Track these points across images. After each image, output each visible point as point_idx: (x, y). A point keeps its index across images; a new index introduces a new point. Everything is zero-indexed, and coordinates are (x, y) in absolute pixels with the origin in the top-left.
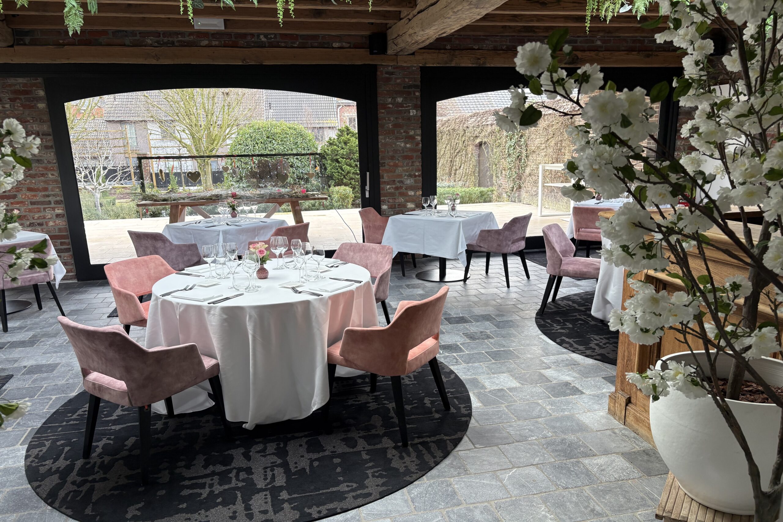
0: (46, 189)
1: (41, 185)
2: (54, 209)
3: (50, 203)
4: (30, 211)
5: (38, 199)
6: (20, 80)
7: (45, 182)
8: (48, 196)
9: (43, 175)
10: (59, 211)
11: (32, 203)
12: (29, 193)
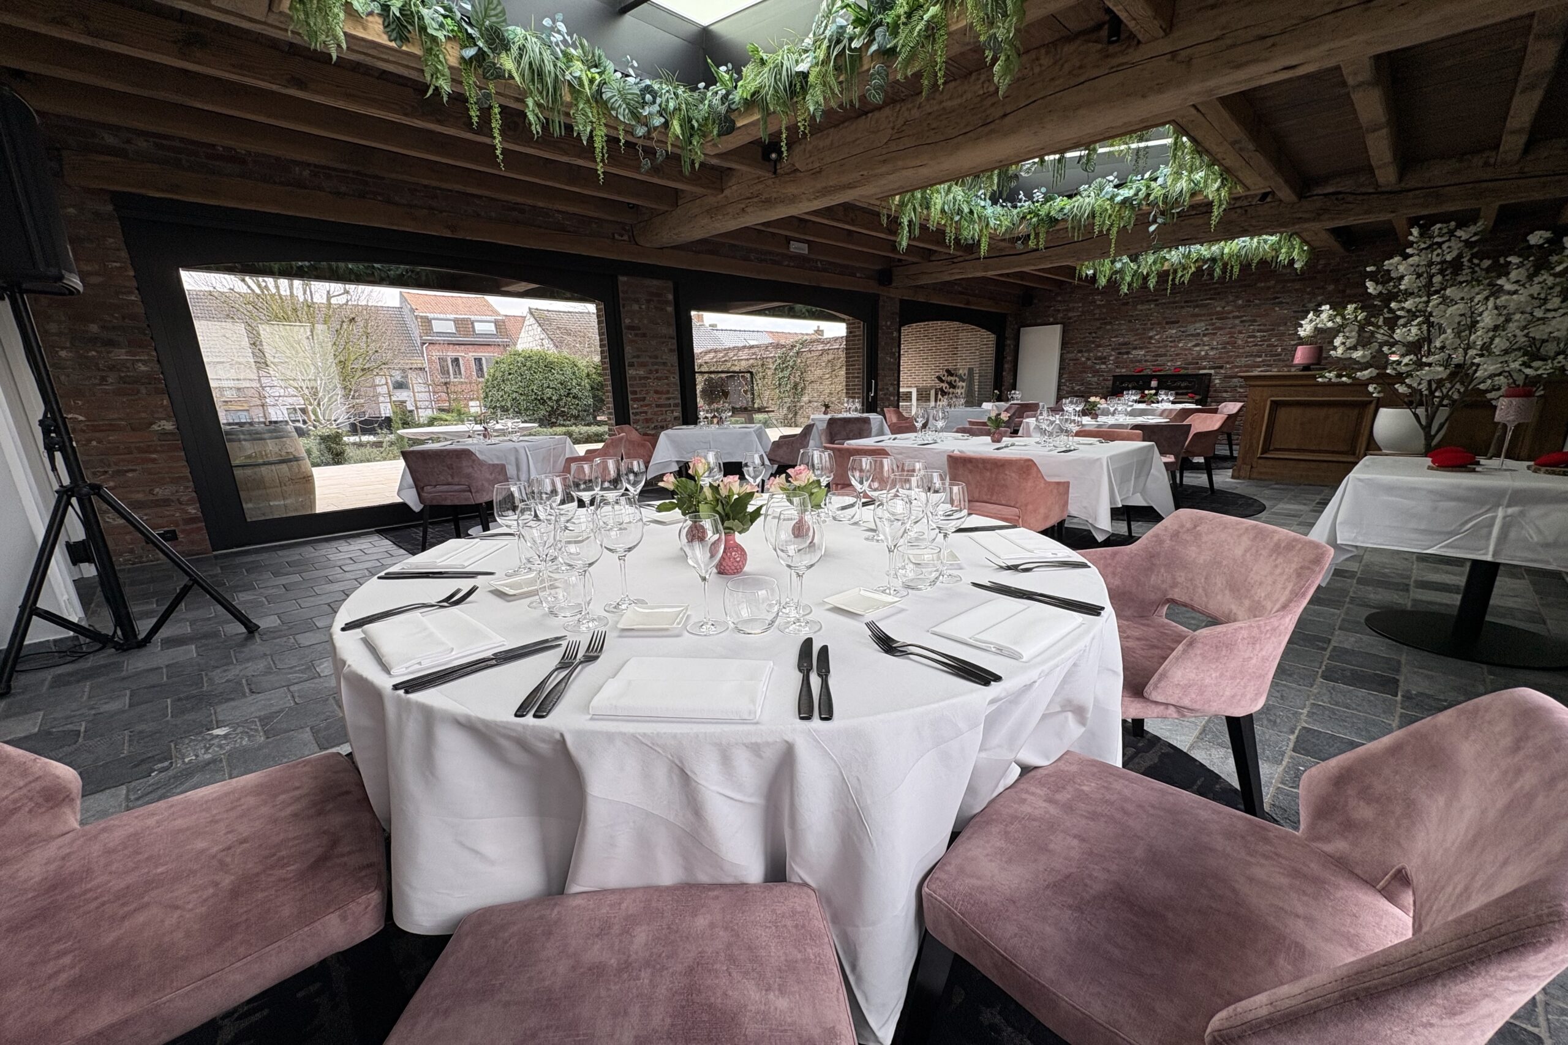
0: (668, 392)
1: (665, 388)
2: (672, 412)
3: (670, 405)
4: (655, 414)
5: (662, 402)
6: (655, 282)
7: (668, 385)
8: (669, 399)
9: (667, 378)
10: (676, 414)
11: (658, 406)
12: (656, 396)
